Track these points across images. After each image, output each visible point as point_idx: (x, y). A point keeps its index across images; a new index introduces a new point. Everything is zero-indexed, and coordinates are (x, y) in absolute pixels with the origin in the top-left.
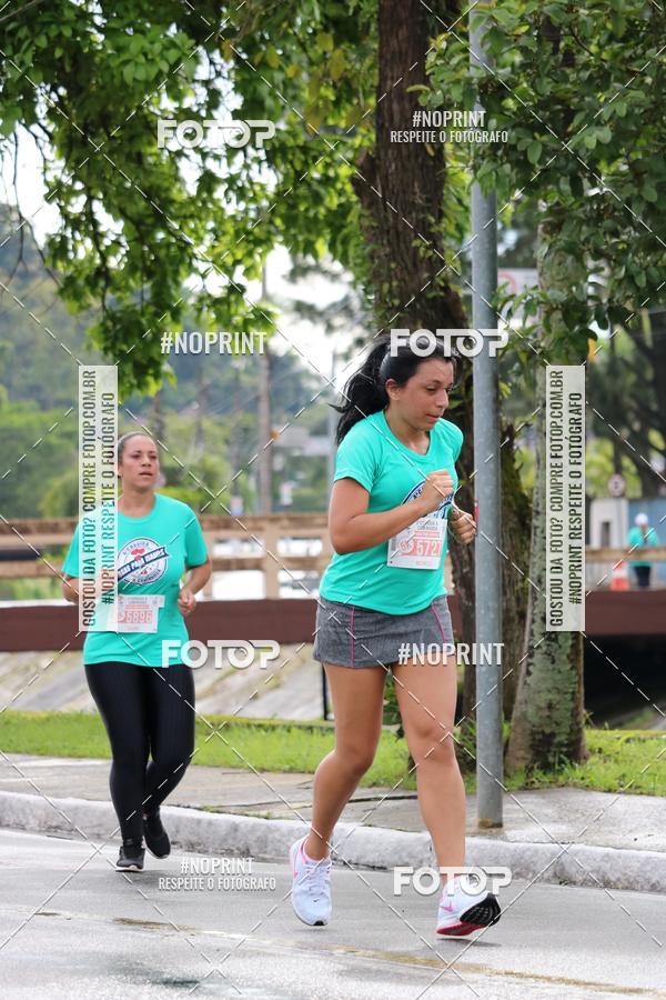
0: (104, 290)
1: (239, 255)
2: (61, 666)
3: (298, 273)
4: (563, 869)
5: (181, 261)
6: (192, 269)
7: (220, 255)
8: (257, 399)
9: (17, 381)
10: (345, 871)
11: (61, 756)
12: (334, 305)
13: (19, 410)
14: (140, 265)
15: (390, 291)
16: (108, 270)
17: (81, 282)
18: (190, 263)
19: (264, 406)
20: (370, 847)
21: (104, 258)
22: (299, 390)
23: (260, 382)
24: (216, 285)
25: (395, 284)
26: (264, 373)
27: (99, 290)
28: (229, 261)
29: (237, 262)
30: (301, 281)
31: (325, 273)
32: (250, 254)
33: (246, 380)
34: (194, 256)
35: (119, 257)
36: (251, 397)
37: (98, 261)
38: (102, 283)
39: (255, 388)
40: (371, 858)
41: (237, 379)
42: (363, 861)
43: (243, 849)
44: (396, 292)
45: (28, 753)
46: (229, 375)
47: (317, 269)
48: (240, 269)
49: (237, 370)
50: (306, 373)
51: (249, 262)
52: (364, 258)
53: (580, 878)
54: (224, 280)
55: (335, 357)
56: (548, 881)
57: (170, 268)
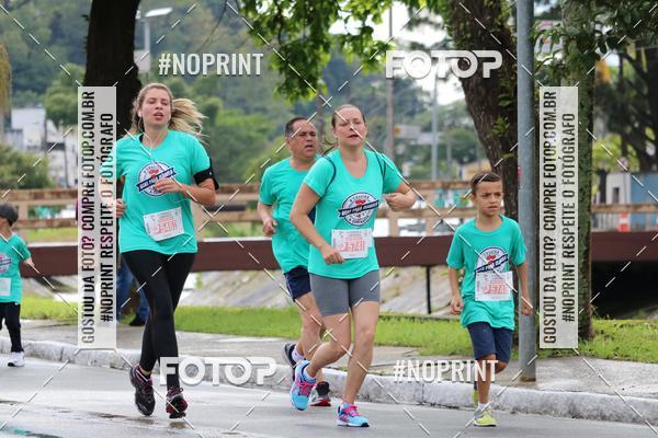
0: (280, 30)
1: (368, 7)
2: (256, 281)
3: (413, 23)
4: (575, 408)
5: (330, 12)
6: (337, 17)
7: (355, 8)
8: (386, 106)
9: (229, 95)
10: (432, 409)
11: (248, 335)
12: (436, 45)
13: (231, 114)
14: (303, 13)
15: (465, 28)
16: (282, 17)
17: (264, 25)
18: (337, 13)
19: (390, 111)
20: (448, 394)
21: (280, 10)
22: (415, 101)
23: (389, 95)
24: (354, 27)
25: (468, 23)
26: (391, 89)
27: (276, 31)
28: (362, 11)
29: (367, 12)
30: (415, 29)
31: (431, 23)
32: (375, 6)
33: (380, 95)
34: (339, 8)
35: (290, 8)
36: (382, 105)
37: (276, 12)
38: (279, 26)
39: (385, 100)
40: (449, 401)
41: (373, 94)
42: (443, 403)
43: (365, 395)
44: (468, 29)
45: (227, 333)
46: (369, 91)
47: (426, 21)
48: (370, 17)
49: (374, 88)
50: (420, 90)
51: (375, 12)
52: (447, 6)
53: (585, 414)
54: (359, 24)
55: (437, 78)
56: (565, 416)
57: (323, 16)
